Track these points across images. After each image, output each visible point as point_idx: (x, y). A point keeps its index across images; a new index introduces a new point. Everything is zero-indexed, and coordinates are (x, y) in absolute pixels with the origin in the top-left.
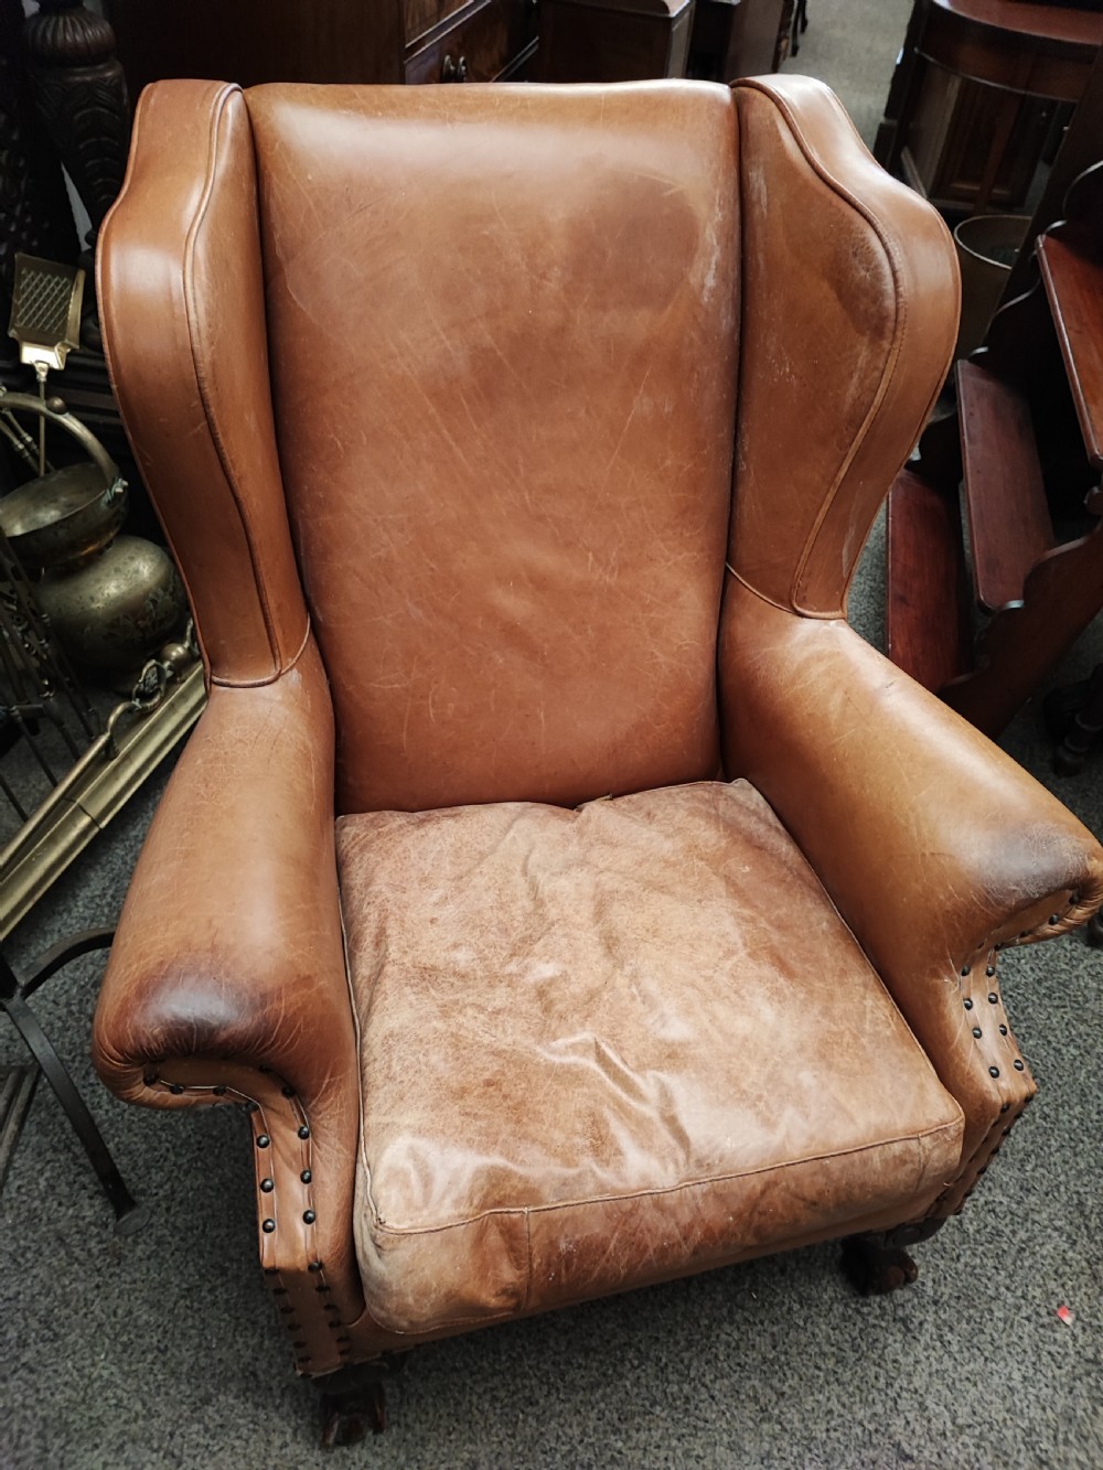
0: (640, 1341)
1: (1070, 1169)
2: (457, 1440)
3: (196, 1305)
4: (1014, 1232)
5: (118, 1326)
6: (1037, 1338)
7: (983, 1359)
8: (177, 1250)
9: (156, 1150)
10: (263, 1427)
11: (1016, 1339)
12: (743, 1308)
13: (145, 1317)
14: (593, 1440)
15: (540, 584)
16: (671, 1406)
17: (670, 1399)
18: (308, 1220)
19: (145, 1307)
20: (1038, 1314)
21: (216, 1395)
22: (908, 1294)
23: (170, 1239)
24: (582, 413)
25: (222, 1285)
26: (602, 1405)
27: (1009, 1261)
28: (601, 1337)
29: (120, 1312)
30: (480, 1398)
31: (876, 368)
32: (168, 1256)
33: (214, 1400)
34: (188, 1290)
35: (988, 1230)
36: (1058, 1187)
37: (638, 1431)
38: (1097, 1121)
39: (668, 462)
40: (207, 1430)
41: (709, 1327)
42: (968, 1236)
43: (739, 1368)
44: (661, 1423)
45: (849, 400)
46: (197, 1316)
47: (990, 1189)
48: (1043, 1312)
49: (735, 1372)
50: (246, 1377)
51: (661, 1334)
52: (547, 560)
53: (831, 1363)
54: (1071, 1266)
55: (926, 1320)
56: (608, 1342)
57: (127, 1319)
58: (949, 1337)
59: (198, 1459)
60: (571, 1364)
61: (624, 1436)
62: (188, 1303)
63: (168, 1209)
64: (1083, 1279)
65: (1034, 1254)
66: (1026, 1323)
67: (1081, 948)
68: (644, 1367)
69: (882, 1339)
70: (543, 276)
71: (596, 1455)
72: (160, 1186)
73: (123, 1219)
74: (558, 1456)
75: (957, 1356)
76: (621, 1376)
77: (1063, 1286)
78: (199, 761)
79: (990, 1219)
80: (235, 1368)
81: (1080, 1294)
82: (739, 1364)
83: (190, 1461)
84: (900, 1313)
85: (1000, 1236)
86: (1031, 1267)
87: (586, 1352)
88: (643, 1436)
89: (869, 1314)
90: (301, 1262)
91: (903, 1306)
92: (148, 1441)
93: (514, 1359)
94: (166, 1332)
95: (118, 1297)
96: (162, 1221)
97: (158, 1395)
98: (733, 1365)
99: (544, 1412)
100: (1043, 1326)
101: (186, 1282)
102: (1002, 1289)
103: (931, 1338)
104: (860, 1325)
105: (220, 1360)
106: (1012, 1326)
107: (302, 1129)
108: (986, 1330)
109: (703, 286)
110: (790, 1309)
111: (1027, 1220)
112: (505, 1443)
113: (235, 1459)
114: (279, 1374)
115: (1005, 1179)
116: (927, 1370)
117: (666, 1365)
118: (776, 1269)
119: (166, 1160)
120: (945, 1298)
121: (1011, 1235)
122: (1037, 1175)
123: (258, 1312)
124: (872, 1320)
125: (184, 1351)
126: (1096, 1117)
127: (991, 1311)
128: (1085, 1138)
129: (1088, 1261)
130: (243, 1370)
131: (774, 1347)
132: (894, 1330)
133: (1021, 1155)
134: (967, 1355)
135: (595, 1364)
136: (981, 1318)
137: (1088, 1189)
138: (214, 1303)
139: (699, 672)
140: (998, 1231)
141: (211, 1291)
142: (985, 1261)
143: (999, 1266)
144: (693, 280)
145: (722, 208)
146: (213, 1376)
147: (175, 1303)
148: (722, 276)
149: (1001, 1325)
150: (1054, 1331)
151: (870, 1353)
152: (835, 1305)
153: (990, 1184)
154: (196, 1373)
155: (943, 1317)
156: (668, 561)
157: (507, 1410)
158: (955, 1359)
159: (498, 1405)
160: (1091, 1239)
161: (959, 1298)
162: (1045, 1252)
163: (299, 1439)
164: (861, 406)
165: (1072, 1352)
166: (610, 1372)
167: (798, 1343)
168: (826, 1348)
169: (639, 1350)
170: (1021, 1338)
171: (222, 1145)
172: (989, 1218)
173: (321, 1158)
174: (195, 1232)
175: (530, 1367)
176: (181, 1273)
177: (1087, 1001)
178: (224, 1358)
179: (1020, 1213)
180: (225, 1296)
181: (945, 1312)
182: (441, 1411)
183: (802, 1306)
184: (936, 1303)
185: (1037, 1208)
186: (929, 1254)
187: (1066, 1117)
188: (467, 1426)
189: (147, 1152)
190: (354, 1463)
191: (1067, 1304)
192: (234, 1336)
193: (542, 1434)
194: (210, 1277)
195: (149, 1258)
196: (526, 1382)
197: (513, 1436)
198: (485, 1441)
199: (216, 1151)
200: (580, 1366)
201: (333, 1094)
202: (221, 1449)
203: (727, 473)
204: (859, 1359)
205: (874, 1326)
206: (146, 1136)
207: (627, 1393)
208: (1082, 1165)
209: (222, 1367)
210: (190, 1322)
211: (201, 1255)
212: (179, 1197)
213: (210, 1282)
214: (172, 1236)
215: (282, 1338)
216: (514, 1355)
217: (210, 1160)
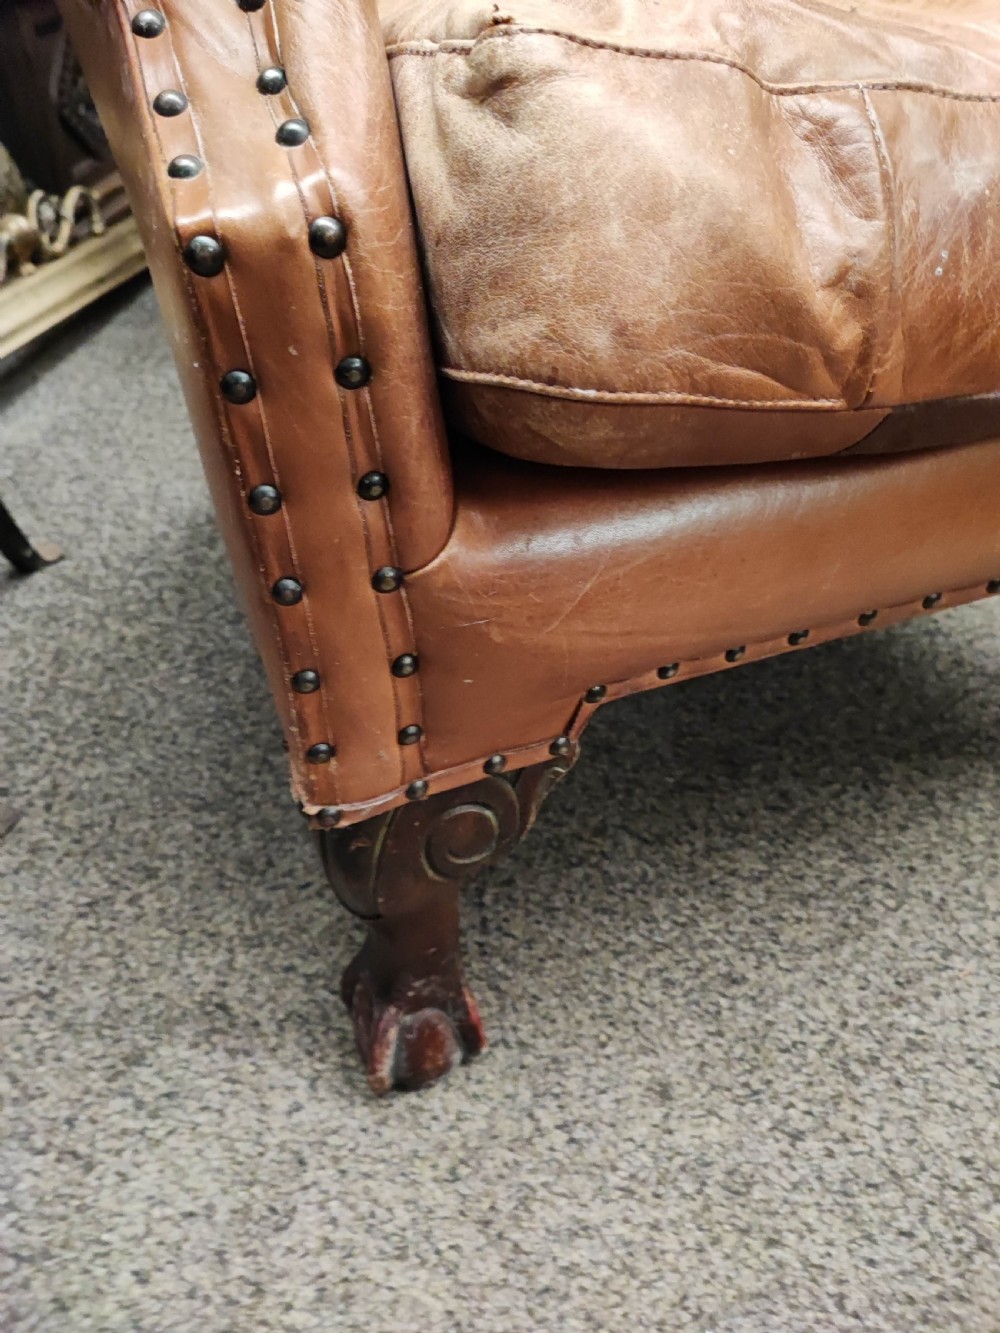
2: (620, 1053)
8: (67, 854)
9: (23, 741)
10: (251, 1084)
14: (863, 1020)
16: (976, 953)
17: (972, 945)
21: (153, 1049)
23: (53, 843)
25: (151, 891)
26: (859, 968)
28: (818, 877)
30: (642, 985)
32: (50, 865)
33: (150, 1055)
34: (89, 905)
37: (937, 995)
40: (139, 1105)
44: (972, 980)
46: (108, 938)
50: (208, 1014)
51: (916, 862)
56: (833, 882)
59: (127, 1155)
60: (781, 918)
61: (916, 1007)
62: (91, 922)
63: (48, 808)
68: (906, 907)
71: (879, 1042)
72: (34, 781)
74: (812, 1054)
76: (874, 924)
80: (186, 1002)
83: (109, 1159)
87: (804, 900)
88: (949, 1002)
92: (25, 1138)
93: (683, 925)
94: (52, 968)
96: (39, 821)
97: (40, 1062)
99: (762, 991)
101: (86, 895)
105: (157, 995)
112: (707, 1046)
113: (199, 1144)
114: (271, 999)
119: (41, 751)
123: (218, 919)
125: (86, 989)
130: (202, 1004)
135: (822, 914)
138: (138, 917)
141: (132, 901)
146: (146, 1020)
154: (112, 1020)
157: (695, 996)
159: (677, 992)
163: (322, 1093)
166: (854, 921)
169: (888, 886)
171: (133, 725)
174: (97, 829)
175: (715, 932)
176: (77, 884)
178: (163, 991)
180: (158, 905)
182: (578, 1015)
188: (631, 1030)
190: (435, 1118)
192: (180, 957)
193: (769, 1024)
194: (128, 883)
195: (16, 872)
196: (713, 953)
197: (720, 1034)
198: (671, 1047)
200: (799, 920)
202: (170, 1133)
207: (895, 945)
209: (161, 1005)
210: (96, 948)
211: (111, 857)
212: (65, 791)
213: (128, 888)
214: (57, 838)
215: (269, 949)
216: (682, 920)
217: (115, 743)
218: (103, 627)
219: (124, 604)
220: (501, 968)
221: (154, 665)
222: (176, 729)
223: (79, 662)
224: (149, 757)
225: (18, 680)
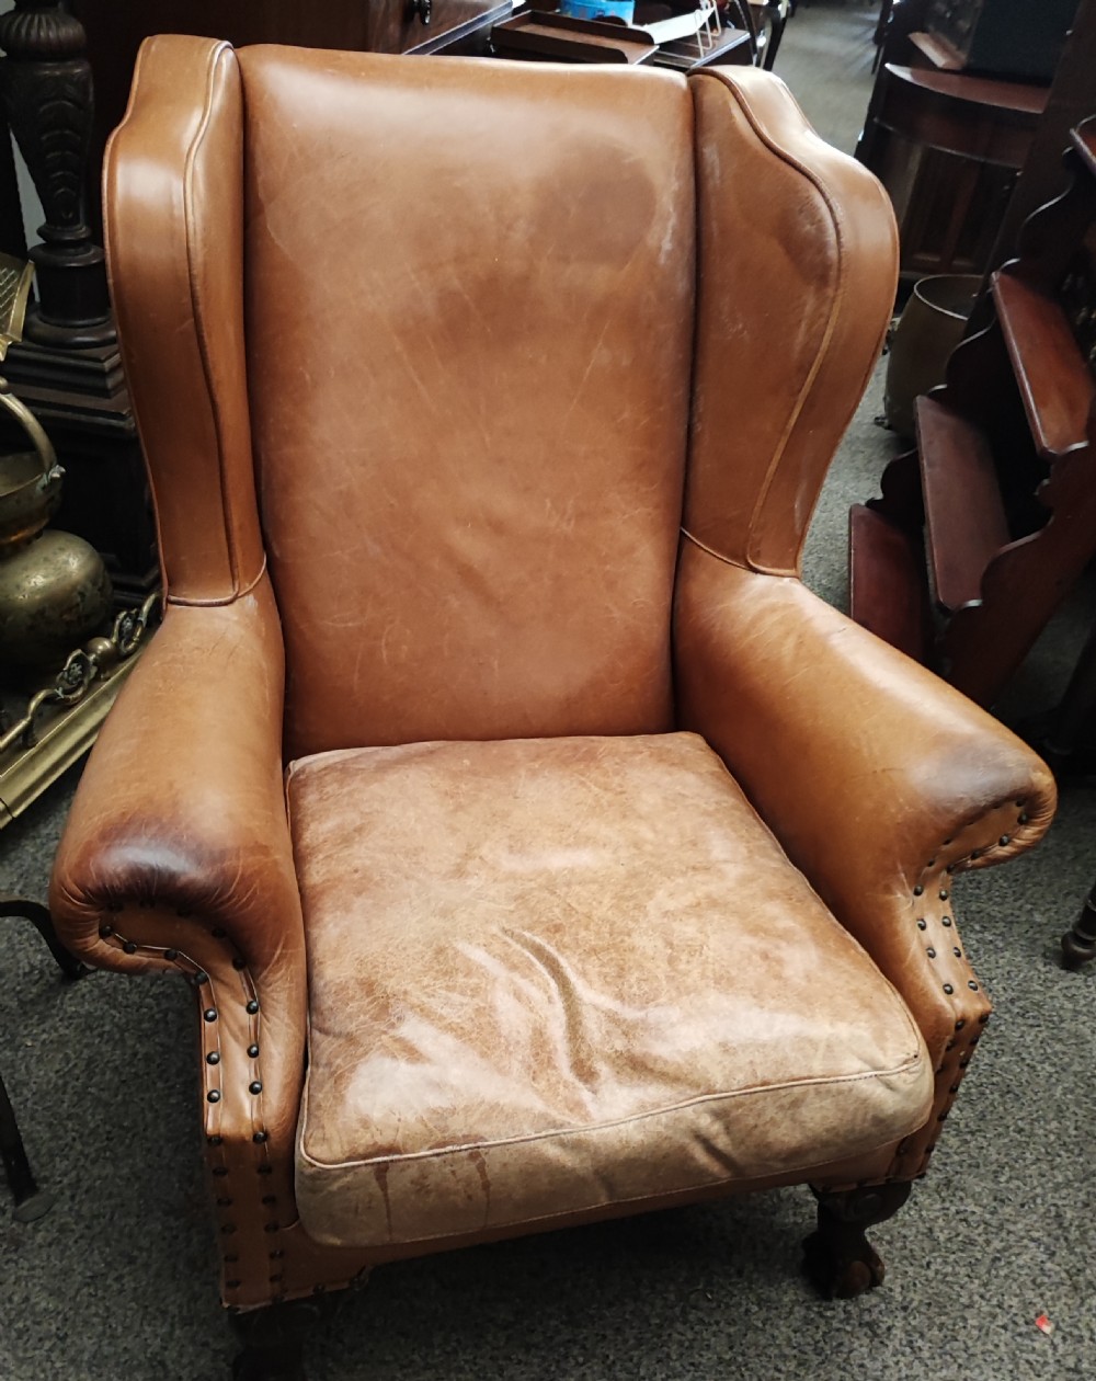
0: (586, 1338)
1: (1047, 1182)
3: (100, 1293)
4: (988, 1242)
5: (14, 1313)
6: (1014, 1346)
7: (956, 1366)
8: (81, 1237)
9: (61, 1138)
11: (991, 1347)
12: (695, 1307)
13: (43, 1304)
15: (497, 527)
18: (253, 1090)
19: (45, 1294)
20: (1015, 1323)
22: (874, 1300)
23: (74, 1227)
24: (543, 360)
25: (130, 1274)
27: (982, 1270)
28: (544, 1333)
29: (16, 1298)
31: (821, 315)
32: (71, 1243)
34: (91, 1277)
35: (960, 1238)
36: (1034, 1199)
38: (1075, 1136)
39: (626, 415)
41: (660, 1326)
42: (939, 1244)
43: (692, 1368)
45: (797, 348)
46: (101, 1304)
47: (961, 1199)
48: (1021, 1321)
49: (689, 1371)
50: (153, 1367)
51: (609, 1333)
52: (505, 503)
53: (792, 1366)
54: (1049, 1276)
55: (894, 1326)
56: (551, 1338)
57: (23, 1306)
58: (920, 1343)
60: (511, 1359)
62: (92, 1290)
63: (73, 1197)
64: (1063, 1290)
65: (1010, 1263)
66: (1003, 1331)
67: (1056, 970)
68: (589, 1364)
69: (847, 1343)
70: (509, 228)
72: (65, 1174)
73: (24, 1205)
75: (929, 1362)
76: (565, 1373)
77: (1042, 1295)
78: (157, 663)
79: (962, 1228)
80: (142, 1357)
81: (1060, 1304)
82: (692, 1364)
84: (867, 1318)
85: (972, 1244)
86: (1006, 1277)
87: (528, 1348)
89: (833, 1317)
90: (246, 1131)
91: (870, 1311)
93: (448, 1353)
94: (66, 1320)
95: (15, 1283)
96: (66, 1208)
98: (686, 1364)
100: (1020, 1335)
101: (90, 1270)
102: (976, 1298)
103: (901, 1344)
104: (823, 1328)
105: (125, 1348)
106: (987, 1334)
107: (250, 1003)
108: (959, 1338)
109: (660, 248)
110: (747, 1311)
111: (1001, 1230)
114: (191, 1363)
115: (978, 1189)
116: (897, 1376)
117: (614, 1362)
118: (732, 1271)
119: (71, 1148)
120: (915, 1304)
121: (984, 1245)
122: (1011, 1186)
123: (168, 1301)
124: (835, 1324)
125: (85, 1339)
126: (1074, 1133)
127: (965, 1319)
128: (1062, 1153)
129: (1067, 1272)
130: (150, 1360)
131: (731, 1348)
132: (861, 1334)
133: (994, 1167)
134: (938, 1361)
135: (536, 1360)
136: (954, 1325)
137: (1065, 1202)
138: (120, 1292)
139: (654, 633)
140: (970, 1240)
141: (117, 1279)
142: (957, 1269)
143: (972, 1275)
144: (651, 241)
145: (678, 178)
146: (117, 1364)
147: (78, 1290)
148: (678, 240)
149: (975, 1333)
150: (1033, 1340)
151: (834, 1356)
152: (797, 1308)
153: (962, 1194)
154: (98, 1361)
155: (913, 1323)
156: (624, 514)
158: (927, 1366)
160: (1071, 1251)
161: (929, 1304)
162: (1021, 1262)
164: (810, 351)
165: (1051, 1361)
166: (553, 1369)
167: (756, 1345)
168: (787, 1351)
169: (584, 1347)
170: (997, 1346)
171: (134, 1136)
172: (960, 1227)
173: (269, 1030)
174: (101, 1220)
175: (466, 1361)
176: (85, 1260)
177: (1062, 1021)
178: (129, 1347)
179: (994, 1222)
180: (133, 1285)
181: (915, 1318)
183: (761, 1309)
184: (905, 1309)
185: (1012, 1219)
186: (897, 1260)
187: (1041, 1132)
189: (51, 1139)
191: (1046, 1313)
192: (142, 1324)
194: (116, 1265)
195: (50, 1245)
199: (127, 1141)
200: (520, 1362)
201: (284, 967)
203: (682, 432)
204: (823, 1362)
205: (838, 1330)
206: (50, 1125)
208: (1060, 1179)
209: (127, 1357)
210: (93, 1309)
211: (108, 1245)
212: (85, 1185)
213: (116, 1270)
214: (76, 1223)
215: (195, 1328)
216: (449, 1349)
217: (120, 1150)
218: (122, 1040)
219: (140, 1022)
220: (330, 1365)
221: (154, 1083)
222: (162, 1143)
223: (104, 1074)
224: (142, 1165)
225: (60, 1082)
